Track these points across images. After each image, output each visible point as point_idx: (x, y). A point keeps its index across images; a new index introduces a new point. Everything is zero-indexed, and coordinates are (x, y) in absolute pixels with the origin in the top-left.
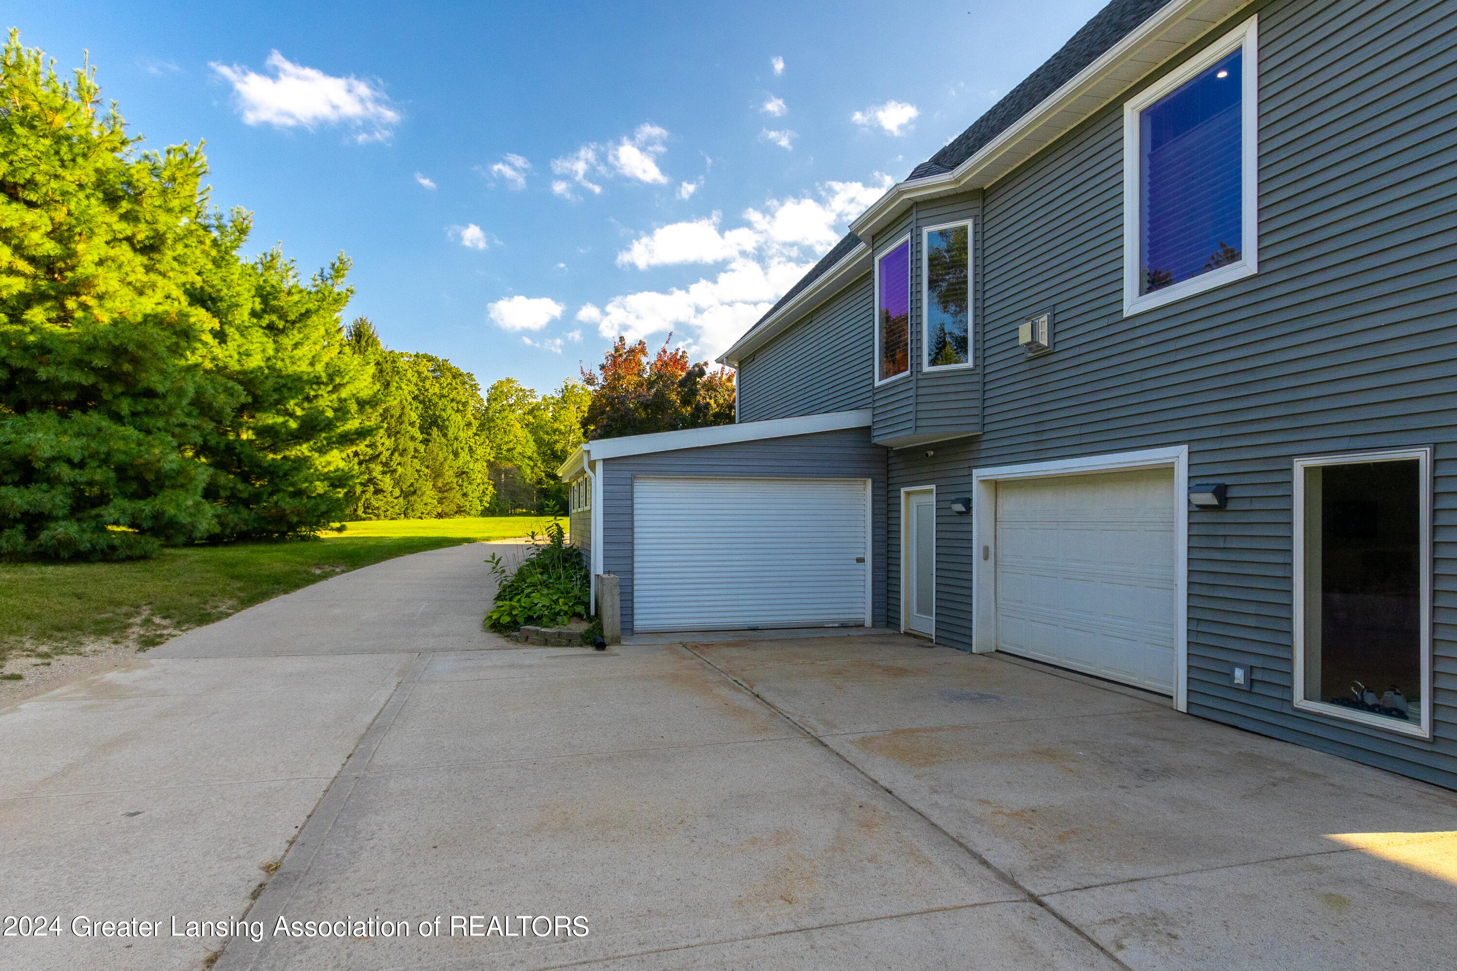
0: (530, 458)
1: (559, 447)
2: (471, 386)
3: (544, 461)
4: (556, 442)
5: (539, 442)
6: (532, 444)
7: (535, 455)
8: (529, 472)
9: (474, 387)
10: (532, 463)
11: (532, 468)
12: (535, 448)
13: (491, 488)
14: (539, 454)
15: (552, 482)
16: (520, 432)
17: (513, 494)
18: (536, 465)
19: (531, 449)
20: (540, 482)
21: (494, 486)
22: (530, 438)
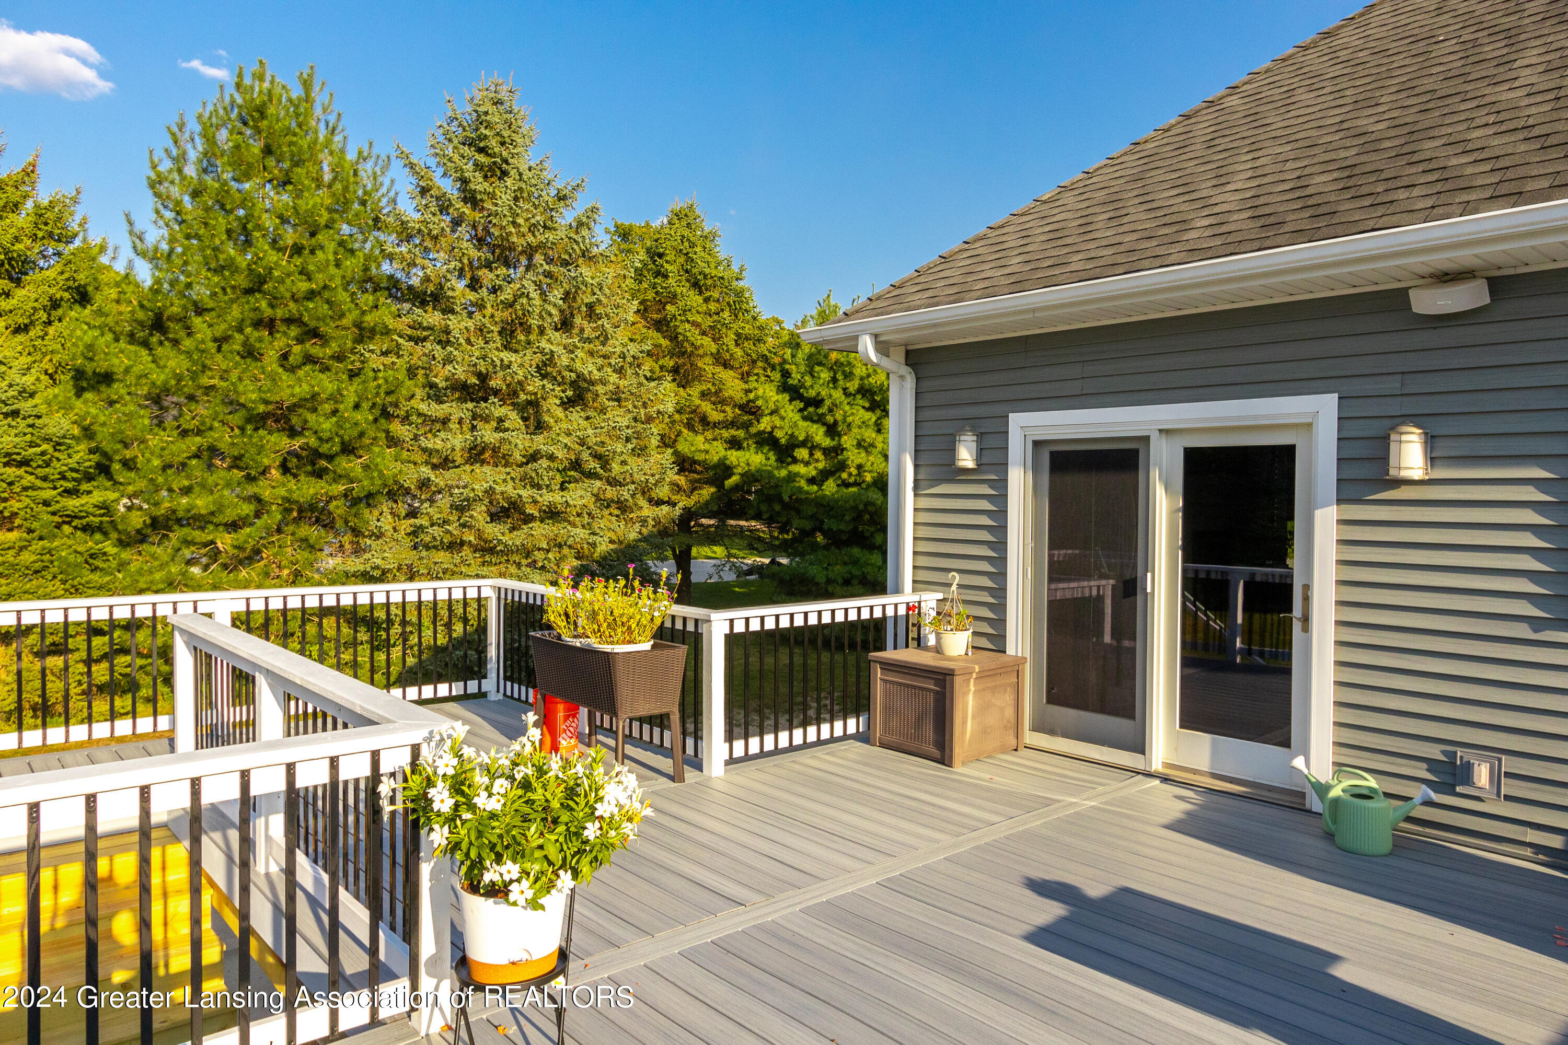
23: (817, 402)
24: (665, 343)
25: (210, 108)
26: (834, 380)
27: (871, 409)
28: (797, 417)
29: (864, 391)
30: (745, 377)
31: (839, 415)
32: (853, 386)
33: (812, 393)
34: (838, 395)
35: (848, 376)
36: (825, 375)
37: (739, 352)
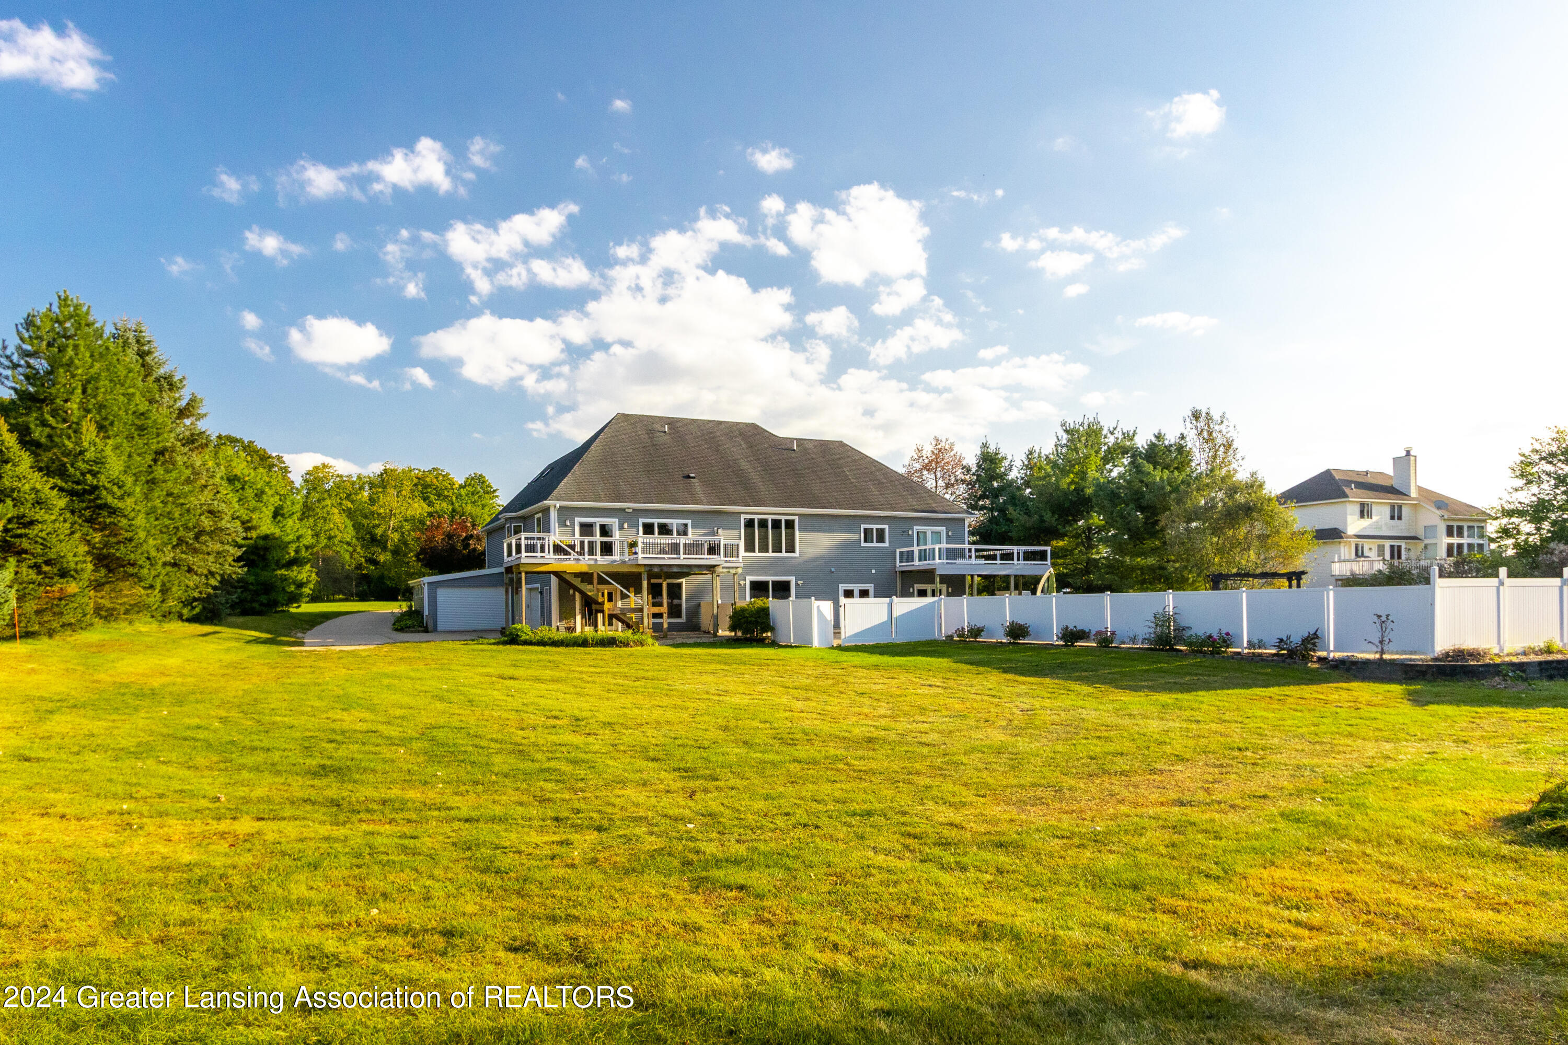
0: (349, 544)
1: (379, 531)
2: (281, 468)
3: (363, 546)
4: (378, 526)
5: (357, 527)
6: (351, 530)
7: (354, 540)
8: (347, 556)
9: (285, 470)
10: (351, 549)
11: (351, 554)
12: (354, 534)
13: (314, 575)
14: (358, 539)
15: (372, 568)
16: (338, 518)
17: (336, 581)
18: (355, 550)
19: (349, 534)
20: (359, 567)
21: (317, 574)
22: (349, 523)
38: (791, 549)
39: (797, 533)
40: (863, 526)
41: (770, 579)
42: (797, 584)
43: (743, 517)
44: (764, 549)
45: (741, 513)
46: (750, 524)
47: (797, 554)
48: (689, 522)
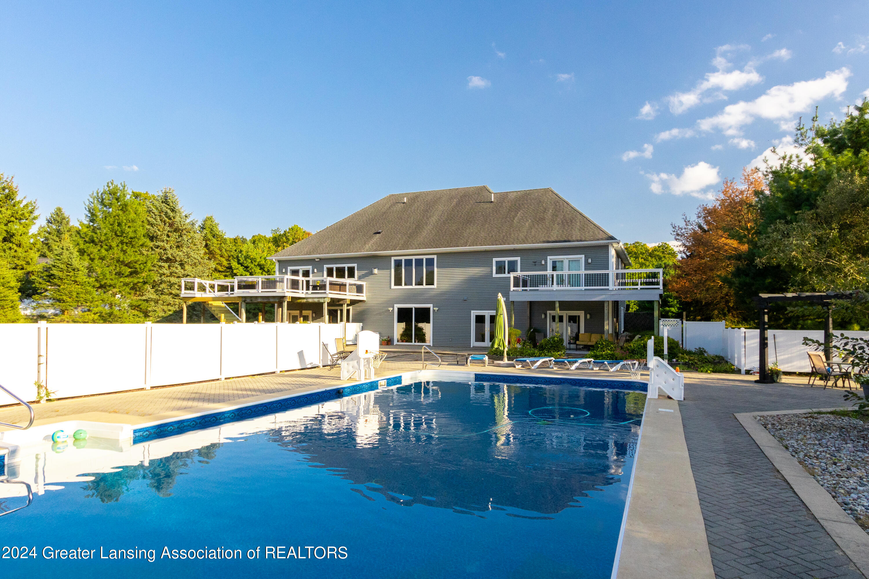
23: (247, 267)
24: (207, 251)
25: (87, 203)
26: (252, 262)
27: (260, 269)
28: (242, 270)
29: (259, 265)
30: (228, 260)
31: (253, 271)
32: (256, 264)
33: (246, 265)
34: (253, 266)
35: (255, 261)
36: (250, 261)
37: (226, 254)
38: (430, 282)
39: (436, 269)
40: (495, 260)
41: (413, 306)
42: (434, 310)
43: (393, 259)
44: (408, 282)
45: (391, 256)
46: (398, 264)
47: (435, 286)
48: (355, 265)
